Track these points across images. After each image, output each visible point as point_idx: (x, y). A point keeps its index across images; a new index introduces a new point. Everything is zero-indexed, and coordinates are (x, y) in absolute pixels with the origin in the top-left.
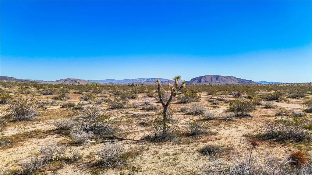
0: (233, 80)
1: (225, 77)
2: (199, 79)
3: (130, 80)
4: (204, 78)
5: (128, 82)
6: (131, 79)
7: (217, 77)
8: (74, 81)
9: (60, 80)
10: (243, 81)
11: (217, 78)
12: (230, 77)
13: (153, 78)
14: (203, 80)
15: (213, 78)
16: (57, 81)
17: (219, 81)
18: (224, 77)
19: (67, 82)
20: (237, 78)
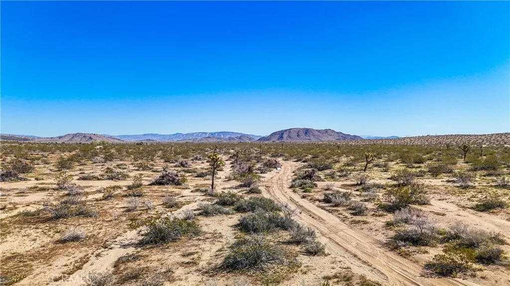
0: (331, 135)
1: (319, 131)
2: (281, 134)
3: (183, 135)
4: (287, 132)
5: (180, 138)
6: (185, 133)
7: (307, 131)
8: (88, 138)
9: (65, 136)
10: (345, 137)
11: (306, 133)
12: (326, 131)
13: (221, 132)
14: (285, 136)
15: (301, 133)
16: (60, 137)
17: (309, 136)
18: (317, 130)
19: (76, 139)
20: (338, 133)
